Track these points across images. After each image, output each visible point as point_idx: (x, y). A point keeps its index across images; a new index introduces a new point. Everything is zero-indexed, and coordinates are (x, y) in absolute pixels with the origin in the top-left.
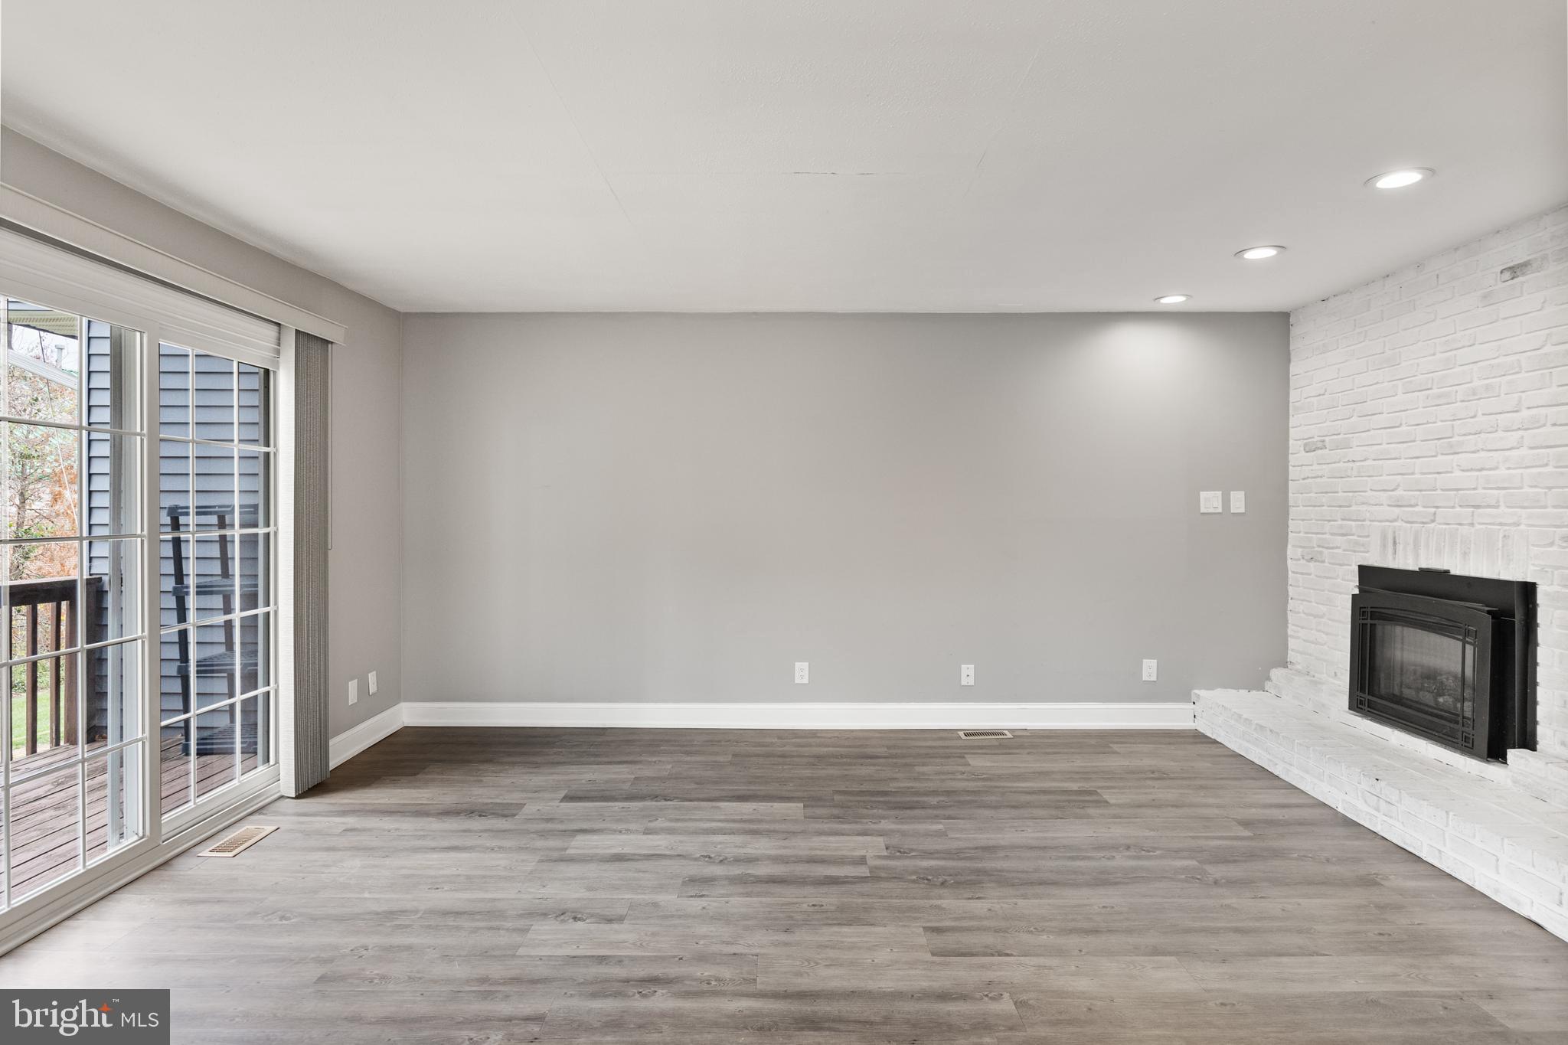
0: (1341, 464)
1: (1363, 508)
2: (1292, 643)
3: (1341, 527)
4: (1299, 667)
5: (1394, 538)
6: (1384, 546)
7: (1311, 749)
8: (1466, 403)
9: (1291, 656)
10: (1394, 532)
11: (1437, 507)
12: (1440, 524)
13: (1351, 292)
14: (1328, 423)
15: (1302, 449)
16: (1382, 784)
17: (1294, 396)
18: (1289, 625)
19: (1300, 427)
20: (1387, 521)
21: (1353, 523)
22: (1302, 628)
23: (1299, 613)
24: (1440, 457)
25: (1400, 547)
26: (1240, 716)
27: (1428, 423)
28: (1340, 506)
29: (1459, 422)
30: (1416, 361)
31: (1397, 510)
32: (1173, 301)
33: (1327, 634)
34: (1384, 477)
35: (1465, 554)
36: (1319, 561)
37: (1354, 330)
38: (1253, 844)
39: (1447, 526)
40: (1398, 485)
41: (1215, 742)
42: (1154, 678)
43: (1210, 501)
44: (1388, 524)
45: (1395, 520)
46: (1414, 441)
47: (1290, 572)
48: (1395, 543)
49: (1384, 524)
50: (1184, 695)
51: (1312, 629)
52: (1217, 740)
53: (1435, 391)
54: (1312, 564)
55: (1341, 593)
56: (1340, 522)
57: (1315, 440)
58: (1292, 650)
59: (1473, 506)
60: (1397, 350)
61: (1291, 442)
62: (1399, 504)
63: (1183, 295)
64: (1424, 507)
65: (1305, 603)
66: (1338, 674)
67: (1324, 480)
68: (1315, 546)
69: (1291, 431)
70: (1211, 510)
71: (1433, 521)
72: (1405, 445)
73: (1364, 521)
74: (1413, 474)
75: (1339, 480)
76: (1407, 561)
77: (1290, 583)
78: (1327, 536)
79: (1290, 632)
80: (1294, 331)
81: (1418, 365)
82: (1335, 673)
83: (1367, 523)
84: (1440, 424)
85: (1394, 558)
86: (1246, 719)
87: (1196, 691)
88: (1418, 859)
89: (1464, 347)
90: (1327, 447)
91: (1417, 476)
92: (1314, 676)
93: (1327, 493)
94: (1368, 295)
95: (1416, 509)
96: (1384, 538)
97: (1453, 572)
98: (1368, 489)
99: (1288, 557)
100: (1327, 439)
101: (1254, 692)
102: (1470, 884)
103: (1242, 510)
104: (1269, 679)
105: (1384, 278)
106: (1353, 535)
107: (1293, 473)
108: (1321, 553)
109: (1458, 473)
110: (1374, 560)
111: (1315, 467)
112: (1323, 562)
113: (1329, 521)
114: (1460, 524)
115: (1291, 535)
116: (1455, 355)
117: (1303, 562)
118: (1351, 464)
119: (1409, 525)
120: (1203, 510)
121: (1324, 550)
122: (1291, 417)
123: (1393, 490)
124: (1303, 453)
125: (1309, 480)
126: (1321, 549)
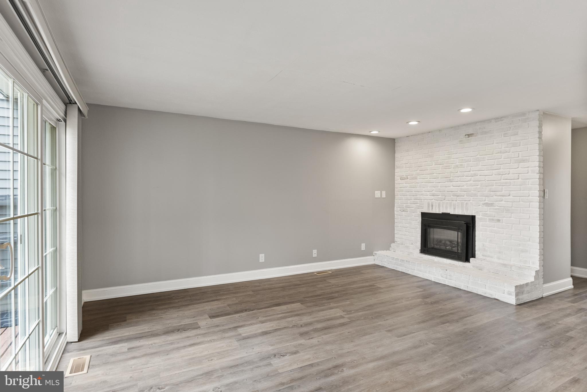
0: (414, 184)
1: (421, 196)
2: (396, 236)
3: (414, 201)
4: (399, 242)
5: (432, 204)
6: (429, 207)
7: (422, 265)
8: (454, 169)
9: (396, 239)
10: (432, 203)
11: (446, 196)
12: (446, 201)
13: (417, 135)
14: (409, 172)
15: (400, 179)
16: (448, 271)
17: (396, 163)
18: (395, 230)
19: (398, 173)
20: (430, 200)
21: (418, 200)
22: (400, 231)
23: (399, 227)
24: (446, 183)
25: (434, 207)
26: (394, 258)
27: (443, 173)
28: (413, 196)
29: (452, 174)
30: (439, 156)
31: (433, 197)
32: (375, 133)
33: (409, 232)
34: (428, 188)
35: (454, 209)
36: (406, 211)
37: (418, 146)
38: (423, 293)
39: (449, 201)
40: (433, 190)
41: (383, 267)
42: (364, 249)
43: (377, 194)
44: (430, 201)
45: (432, 200)
46: (438, 178)
47: (395, 215)
48: (432, 206)
49: (428, 201)
50: (371, 254)
51: (403, 231)
52: (384, 266)
53: (445, 165)
54: (403, 212)
55: (413, 220)
56: (413, 200)
57: (404, 176)
58: (396, 238)
59: (457, 196)
60: (433, 153)
61: (396, 177)
62: (433, 195)
63: (377, 131)
64: (441, 196)
65: (401, 224)
66: (413, 243)
67: (408, 188)
68: (404, 207)
69: (396, 173)
70: (378, 197)
71: (444, 200)
72: (435, 179)
73: (422, 200)
74: (438, 187)
75: (413, 188)
76: (436, 210)
77: (395, 218)
78: (409, 204)
79: (395, 232)
80: (396, 145)
81: (439, 157)
82: (412, 243)
83: (423, 200)
84: (446, 174)
85: (432, 210)
86: (396, 259)
87: (374, 252)
88: (460, 289)
89: (454, 154)
90: (409, 178)
91: (439, 188)
92: (404, 245)
93: (409, 192)
94: (423, 137)
95: (439, 197)
96: (429, 204)
97: (451, 213)
98: (423, 191)
99: (395, 210)
100: (409, 176)
101: (387, 251)
102: (477, 293)
103: (385, 197)
104: (390, 247)
105: (428, 132)
106: (418, 204)
107: (396, 186)
108: (407, 209)
109: (452, 187)
110: (426, 211)
111: (404, 184)
112: (407, 212)
113: (409, 200)
114: (453, 201)
115: (395, 204)
116: (451, 156)
117: (400, 212)
118: (417, 184)
119: (437, 201)
120: (376, 197)
121: (408, 208)
122: (395, 169)
123: (431, 191)
124: (400, 180)
125: (402, 188)
126: (406, 208)
